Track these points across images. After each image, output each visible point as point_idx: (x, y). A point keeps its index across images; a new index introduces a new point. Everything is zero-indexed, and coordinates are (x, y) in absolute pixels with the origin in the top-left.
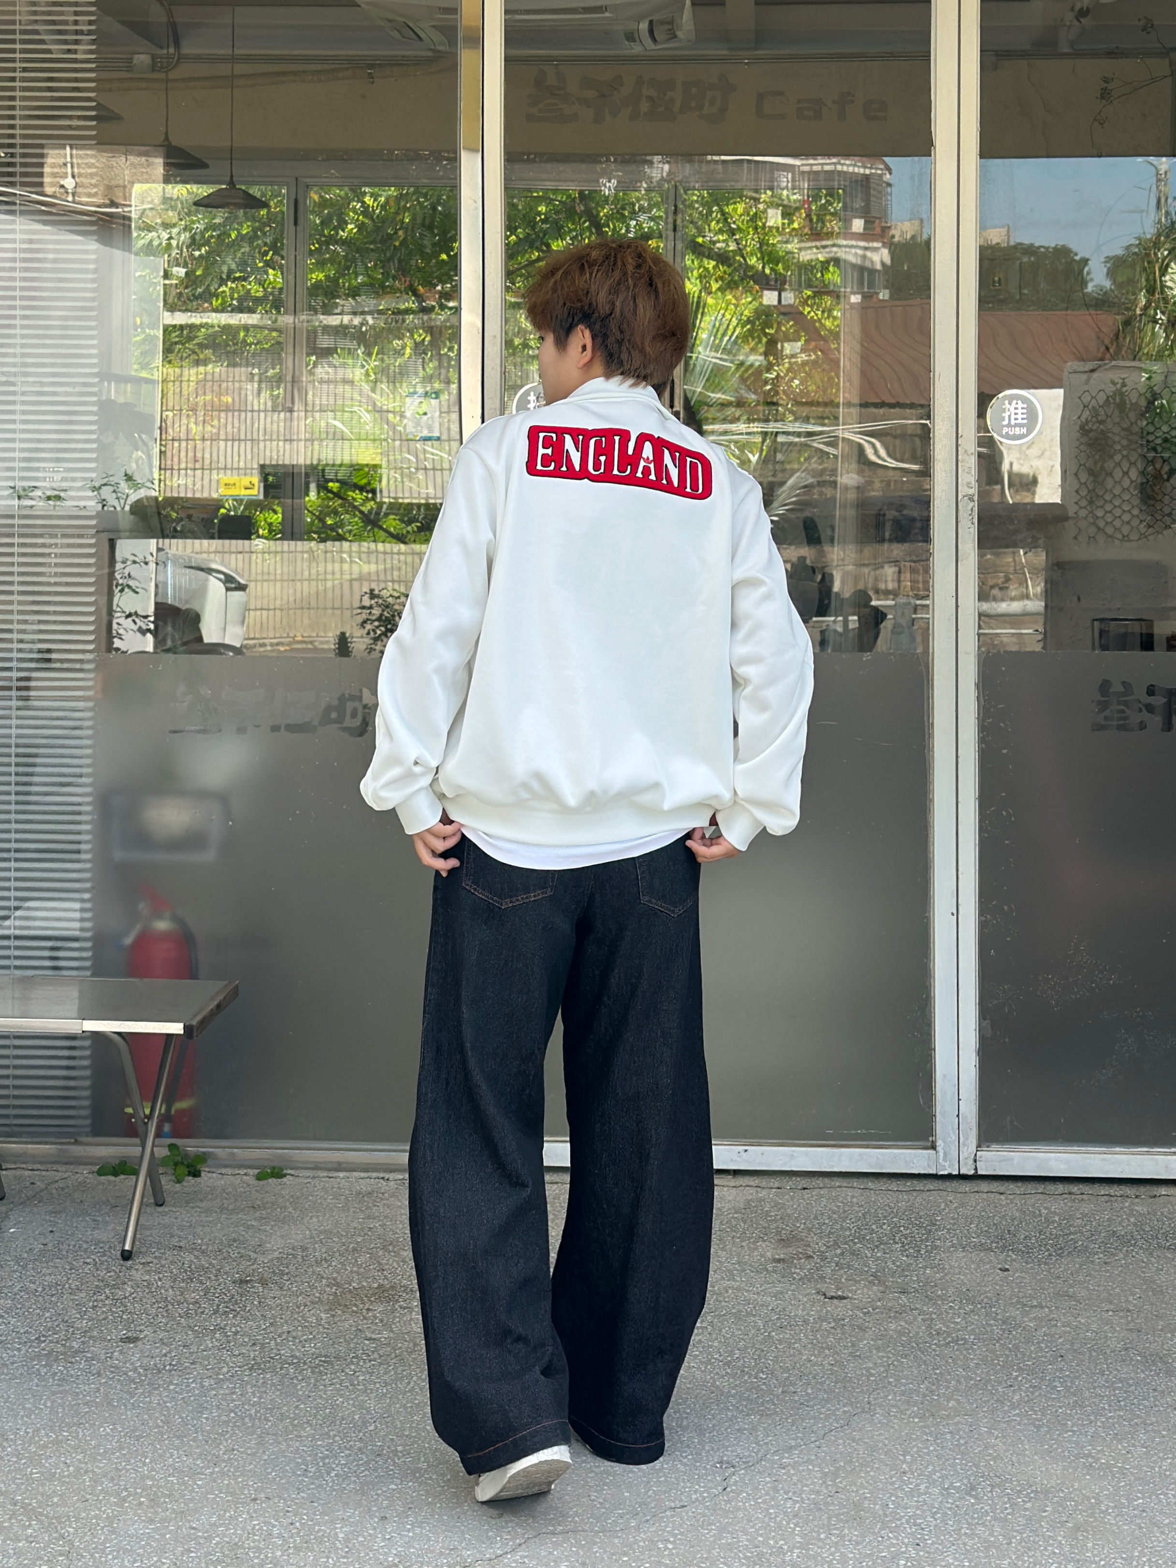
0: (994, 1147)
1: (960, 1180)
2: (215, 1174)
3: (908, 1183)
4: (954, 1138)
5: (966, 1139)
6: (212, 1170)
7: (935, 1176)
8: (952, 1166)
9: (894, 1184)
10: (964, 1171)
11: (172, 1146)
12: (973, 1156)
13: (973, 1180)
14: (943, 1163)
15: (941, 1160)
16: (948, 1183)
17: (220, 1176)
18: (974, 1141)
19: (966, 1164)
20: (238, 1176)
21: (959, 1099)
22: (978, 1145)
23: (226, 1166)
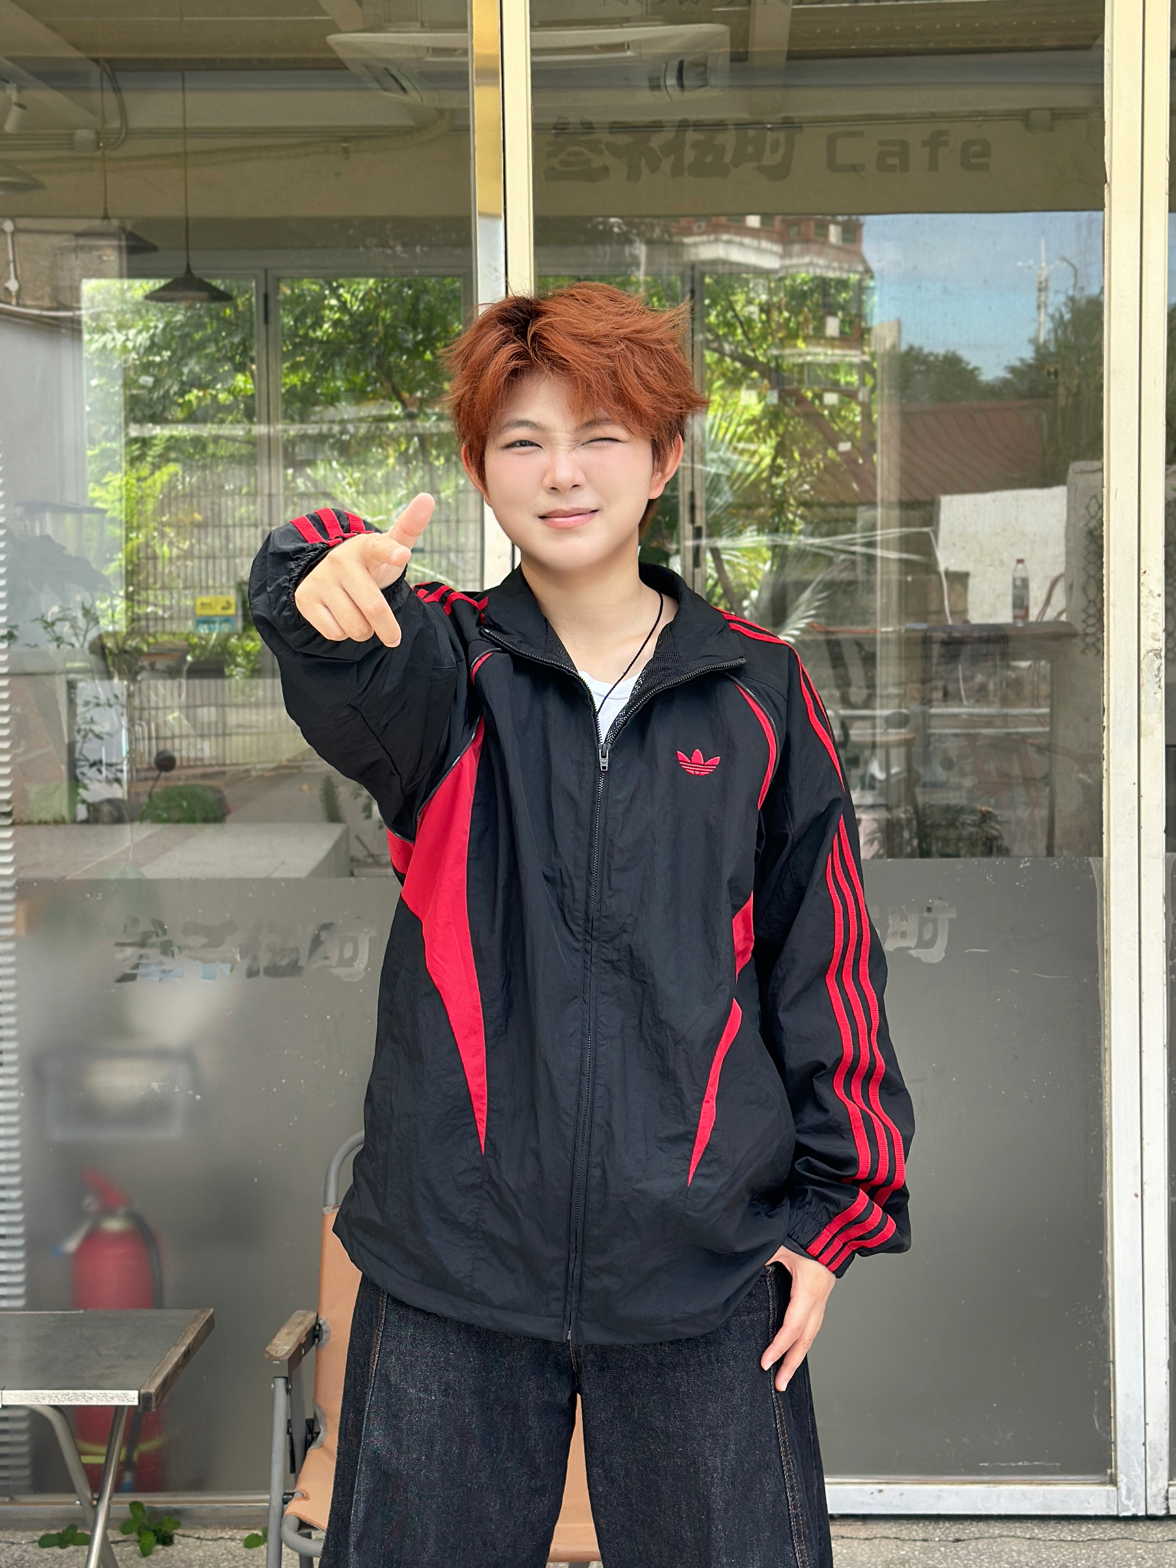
1: (1148, 1523)
2: (191, 1540)
3: (1084, 1529)
4: (1140, 1471)
5: (1155, 1472)
6: (187, 1533)
7: (1116, 1519)
8: (1136, 1505)
9: (1066, 1532)
10: (1152, 1511)
11: (134, 1505)
12: (1163, 1493)
13: (1165, 1523)
14: (1126, 1502)
15: (1123, 1499)
16: (1133, 1527)
17: (198, 1543)
18: (1165, 1474)
19: (1155, 1503)
20: (221, 1542)
21: (1146, 1424)
22: (1170, 1479)
23: (205, 1526)
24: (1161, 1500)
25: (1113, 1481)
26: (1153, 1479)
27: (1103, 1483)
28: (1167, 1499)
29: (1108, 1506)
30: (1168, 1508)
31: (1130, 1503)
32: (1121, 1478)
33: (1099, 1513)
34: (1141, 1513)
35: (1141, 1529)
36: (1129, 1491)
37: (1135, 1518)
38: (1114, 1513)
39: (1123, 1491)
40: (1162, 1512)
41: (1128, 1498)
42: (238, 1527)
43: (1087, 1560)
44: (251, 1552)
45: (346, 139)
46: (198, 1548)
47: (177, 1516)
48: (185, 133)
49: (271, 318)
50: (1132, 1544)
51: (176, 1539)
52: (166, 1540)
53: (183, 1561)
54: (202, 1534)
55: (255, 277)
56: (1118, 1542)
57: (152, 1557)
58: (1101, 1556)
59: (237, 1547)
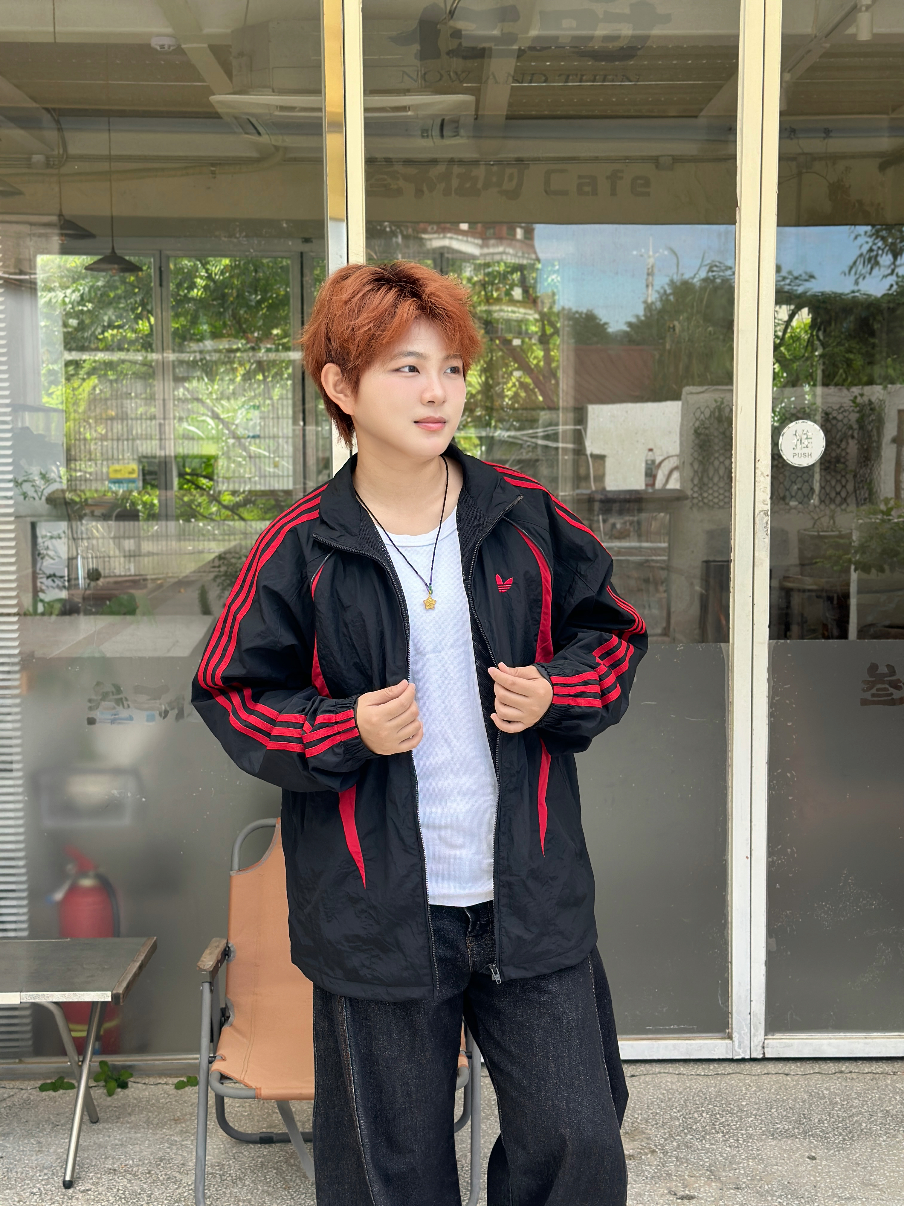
0: (778, 1036)
1: (752, 1063)
2: (140, 1085)
3: (712, 1067)
4: (747, 1030)
5: (757, 1030)
6: (137, 1080)
7: (732, 1060)
8: (745, 1052)
9: (701, 1069)
10: (754, 1055)
11: (102, 1063)
12: (761, 1044)
13: (762, 1063)
14: (738, 1050)
15: (736, 1048)
16: (742, 1066)
17: (144, 1087)
18: (763, 1032)
19: (756, 1050)
20: (160, 1086)
21: (751, 1001)
22: (766, 1035)
23: (148, 1076)
24: (760, 1048)
25: (730, 1037)
26: (755, 1035)
27: (723, 1038)
28: (763, 1048)
29: (727, 1053)
30: (764, 1053)
31: (741, 1051)
32: (735, 1035)
33: (721, 1057)
34: (748, 1057)
35: (747, 1066)
36: (740, 1042)
37: (743, 1060)
38: (730, 1057)
39: (736, 1043)
40: (761, 1056)
41: (739, 1047)
42: (170, 1076)
43: (715, 1087)
44: (180, 1092)
45: (213, 165)
46: (145, 1090)
47: (130, 1070)
48: (110, 158)
49: (164, 283)
50: (742, 1076)
51: (130, 1084)
52: (124, 1085)
53: (135, 1099)
54: (147, 1081)
55: (154, 256)
56: (733, 1076)
57: (115, 1097)
58: (723, 1084)
59: (171, 1089)
